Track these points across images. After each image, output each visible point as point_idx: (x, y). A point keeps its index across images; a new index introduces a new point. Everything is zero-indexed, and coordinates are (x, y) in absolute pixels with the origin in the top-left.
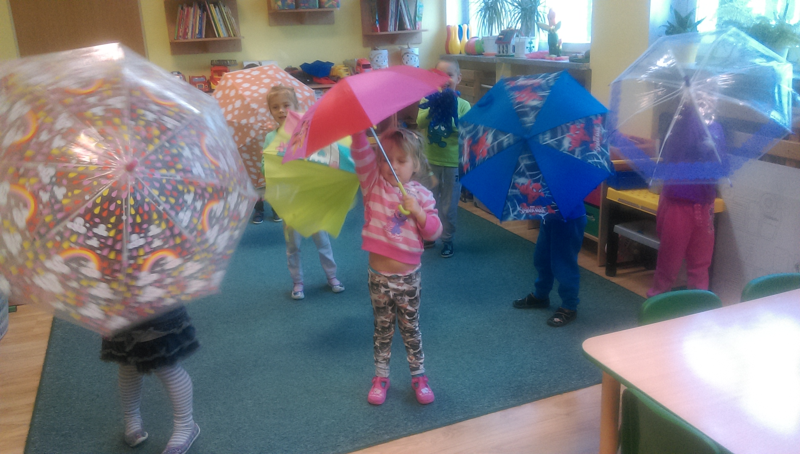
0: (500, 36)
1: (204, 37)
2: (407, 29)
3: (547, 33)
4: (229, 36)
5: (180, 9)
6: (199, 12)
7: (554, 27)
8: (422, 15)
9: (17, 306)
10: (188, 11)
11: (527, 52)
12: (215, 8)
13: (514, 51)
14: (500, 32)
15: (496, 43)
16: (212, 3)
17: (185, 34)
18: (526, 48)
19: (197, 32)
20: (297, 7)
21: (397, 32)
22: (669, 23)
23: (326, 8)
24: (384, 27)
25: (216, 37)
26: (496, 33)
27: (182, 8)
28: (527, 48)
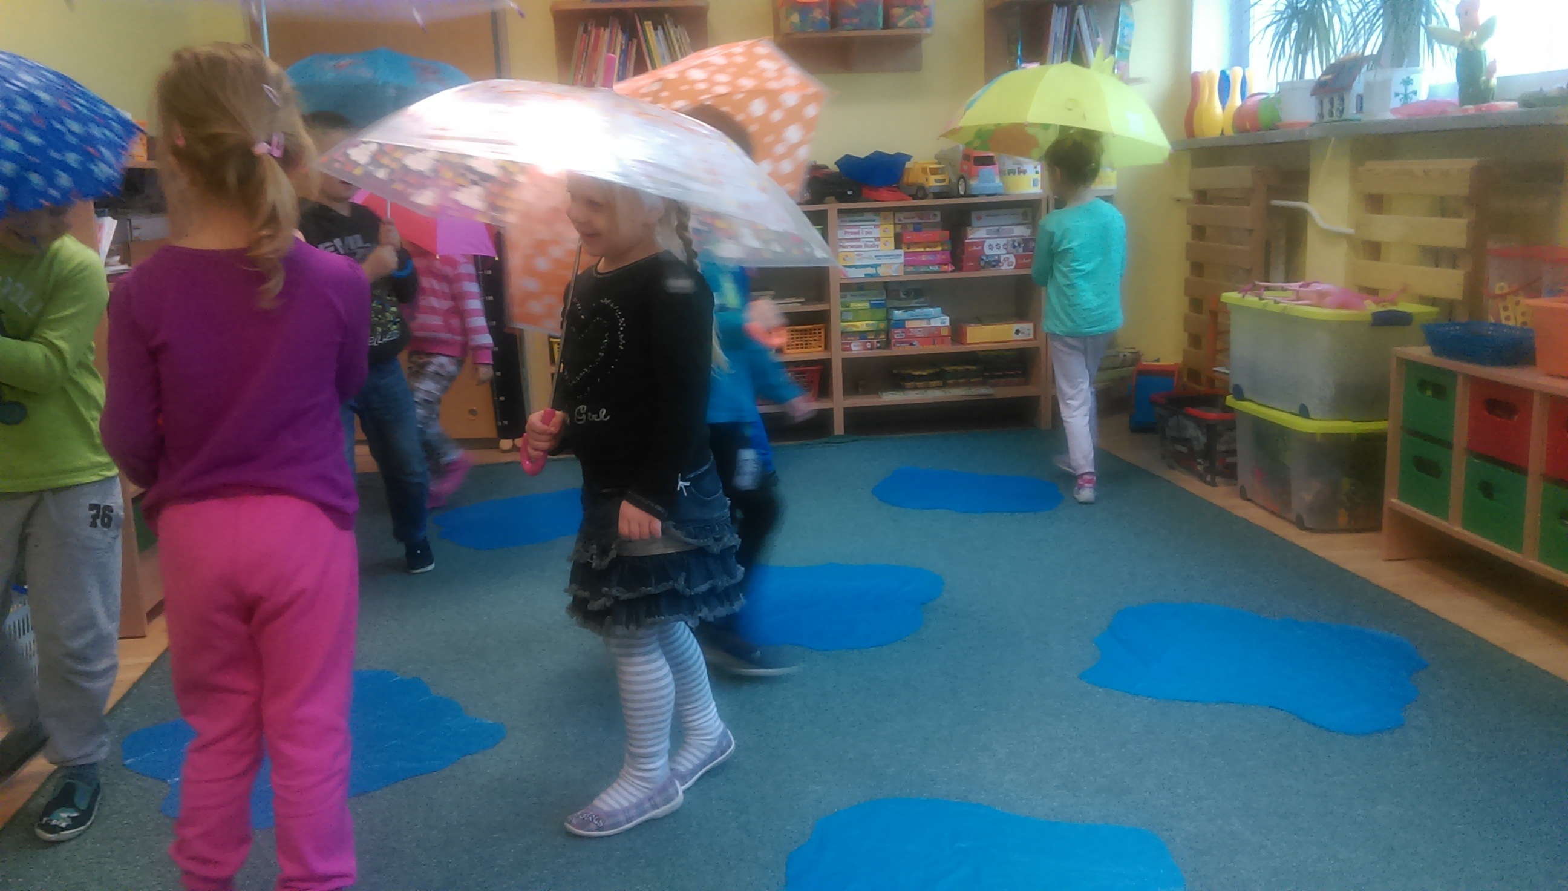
0: (1324, 78)
3: (1454, 52)
5: (581, 30)
6: (620, 38)
7: (1475, 33)
8: (1129, 44)
10: (597, 37)
11: (1396, 103)
12: (655, 29)
13: (1360, 109)
14: (1324, 68)
15: (1312, 95)
16: (648, 20)
18: (1393, 95)
20: (834, 25)
23: (901, 28)
26: (1314, 71)
27: (585, 31)
28: (1397, 95)
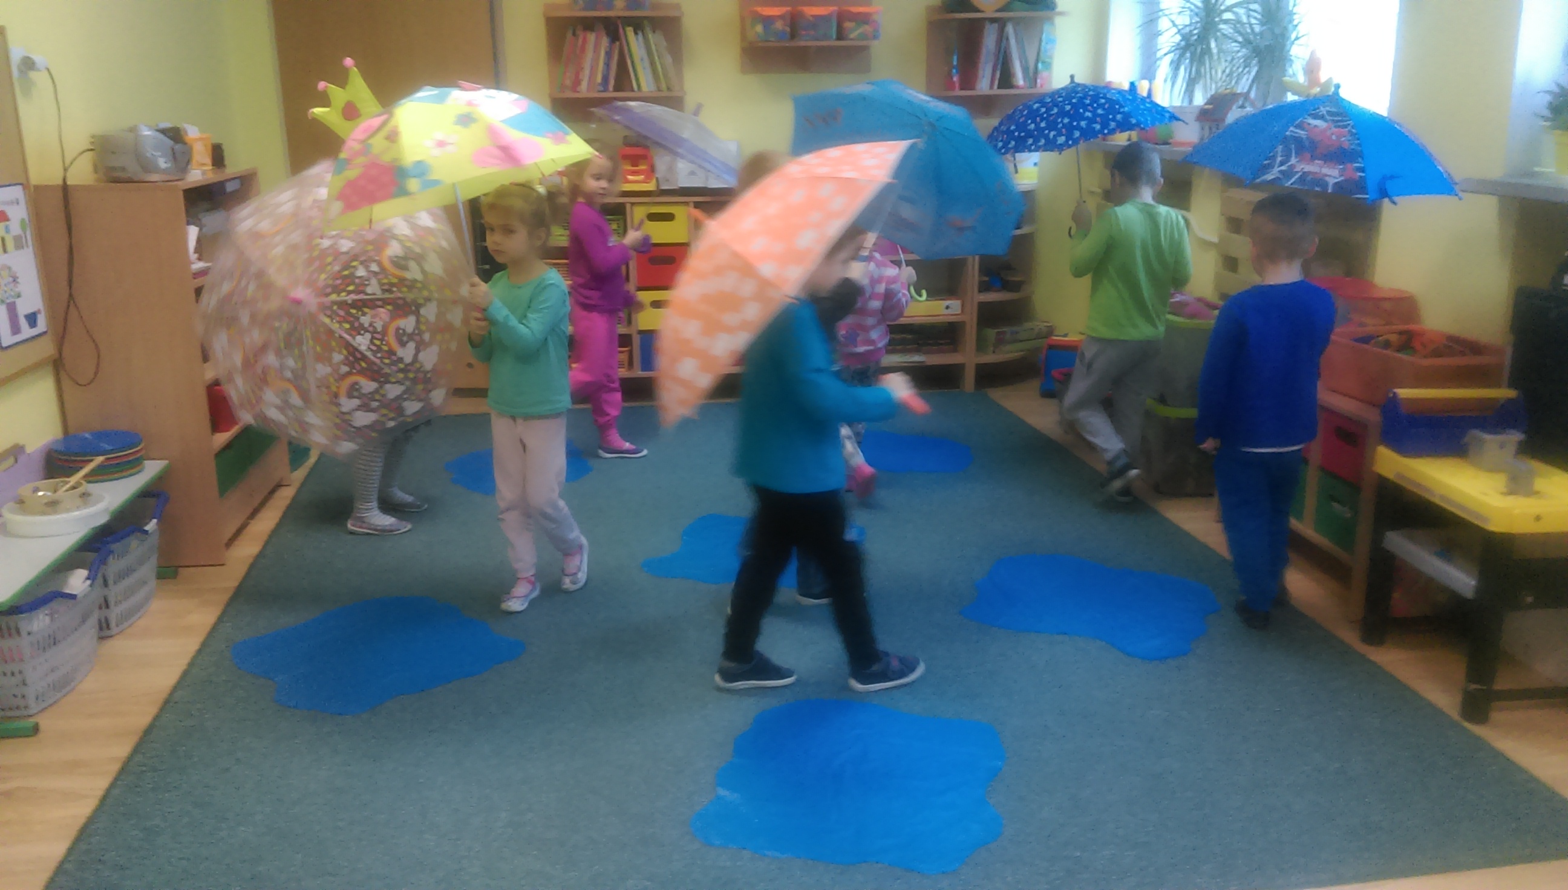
0: (1207, 107)
1: (611, 88)
2: (1018, 87)
4: (659, 90)
5: (569, 35)
6: (605, 41)
7: (1319, 89)
8: (1051, 57)
9: (180, 569)
10: (585, 41)
12: (636, 33)
14: (1208, 98)
15: (1197, 120)
16: (629, 26)
17: (577, 82)
19: (599, 79)
20: (793, 36)
21: (996, 91)
22: (1558, 85)
23: (851, 39)
24: (968, 79)
25: (633, 90)
26: (1199, 99)
27: (574, 34)
